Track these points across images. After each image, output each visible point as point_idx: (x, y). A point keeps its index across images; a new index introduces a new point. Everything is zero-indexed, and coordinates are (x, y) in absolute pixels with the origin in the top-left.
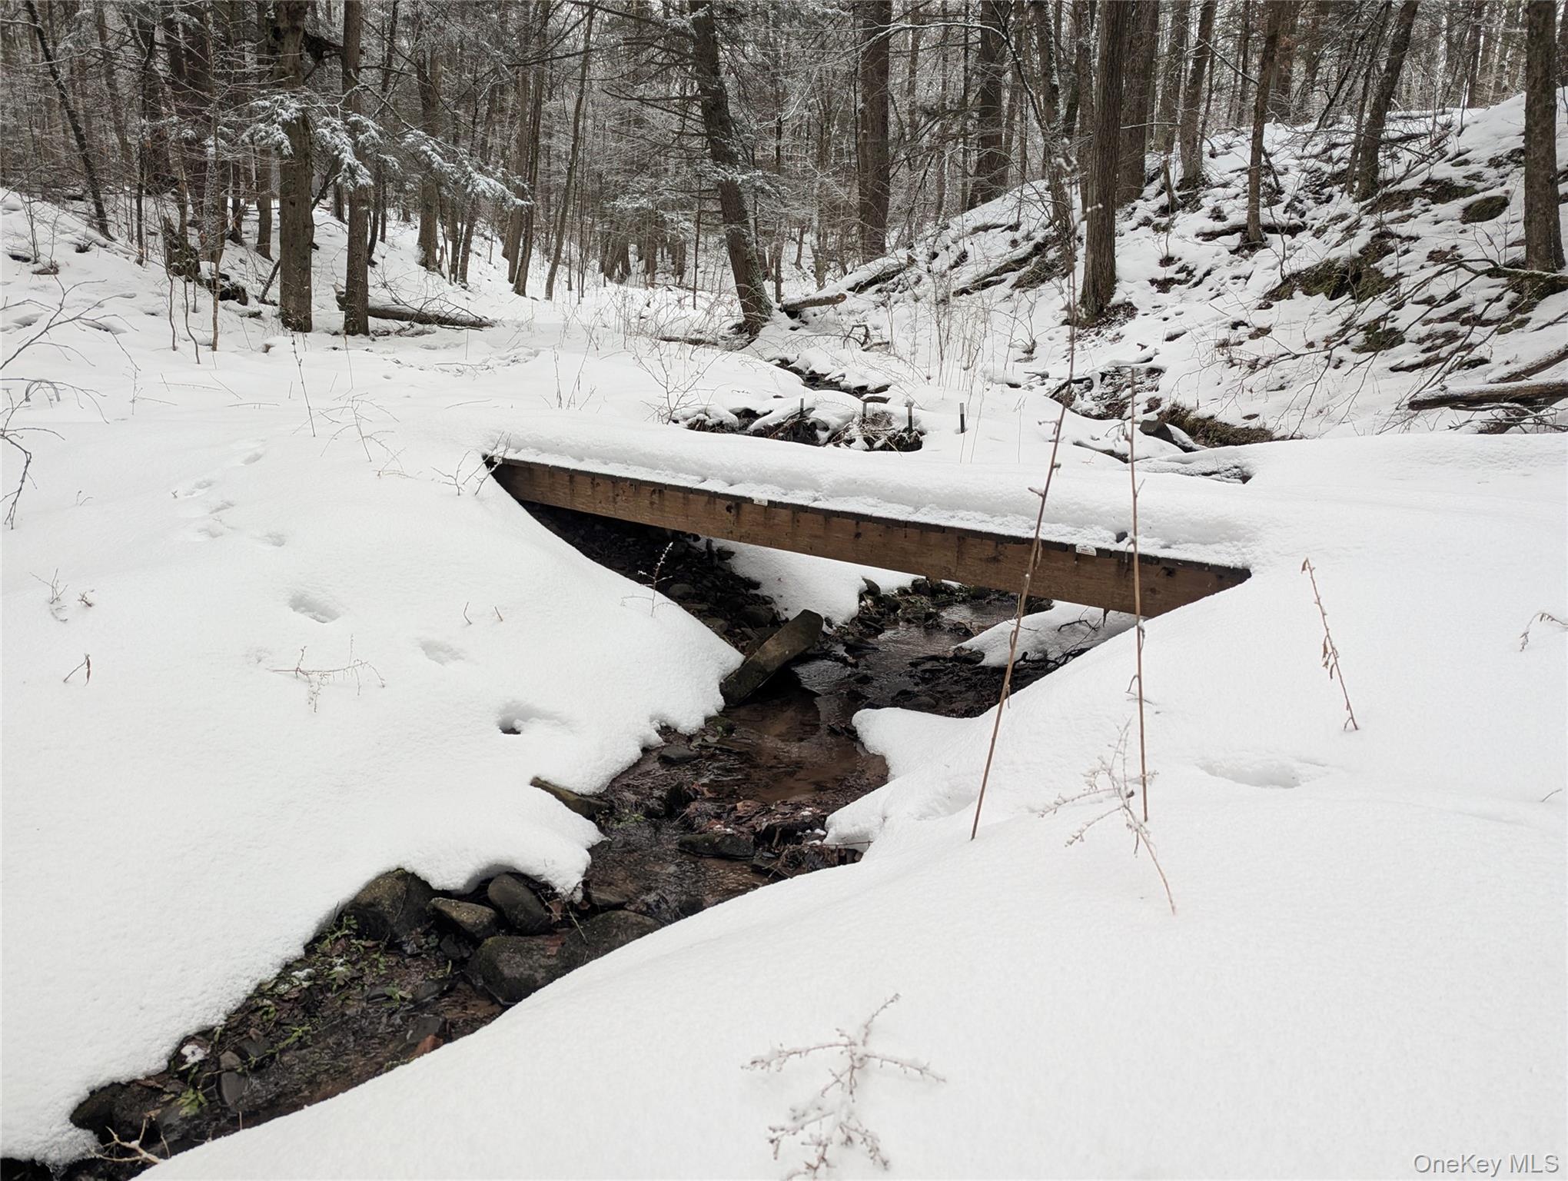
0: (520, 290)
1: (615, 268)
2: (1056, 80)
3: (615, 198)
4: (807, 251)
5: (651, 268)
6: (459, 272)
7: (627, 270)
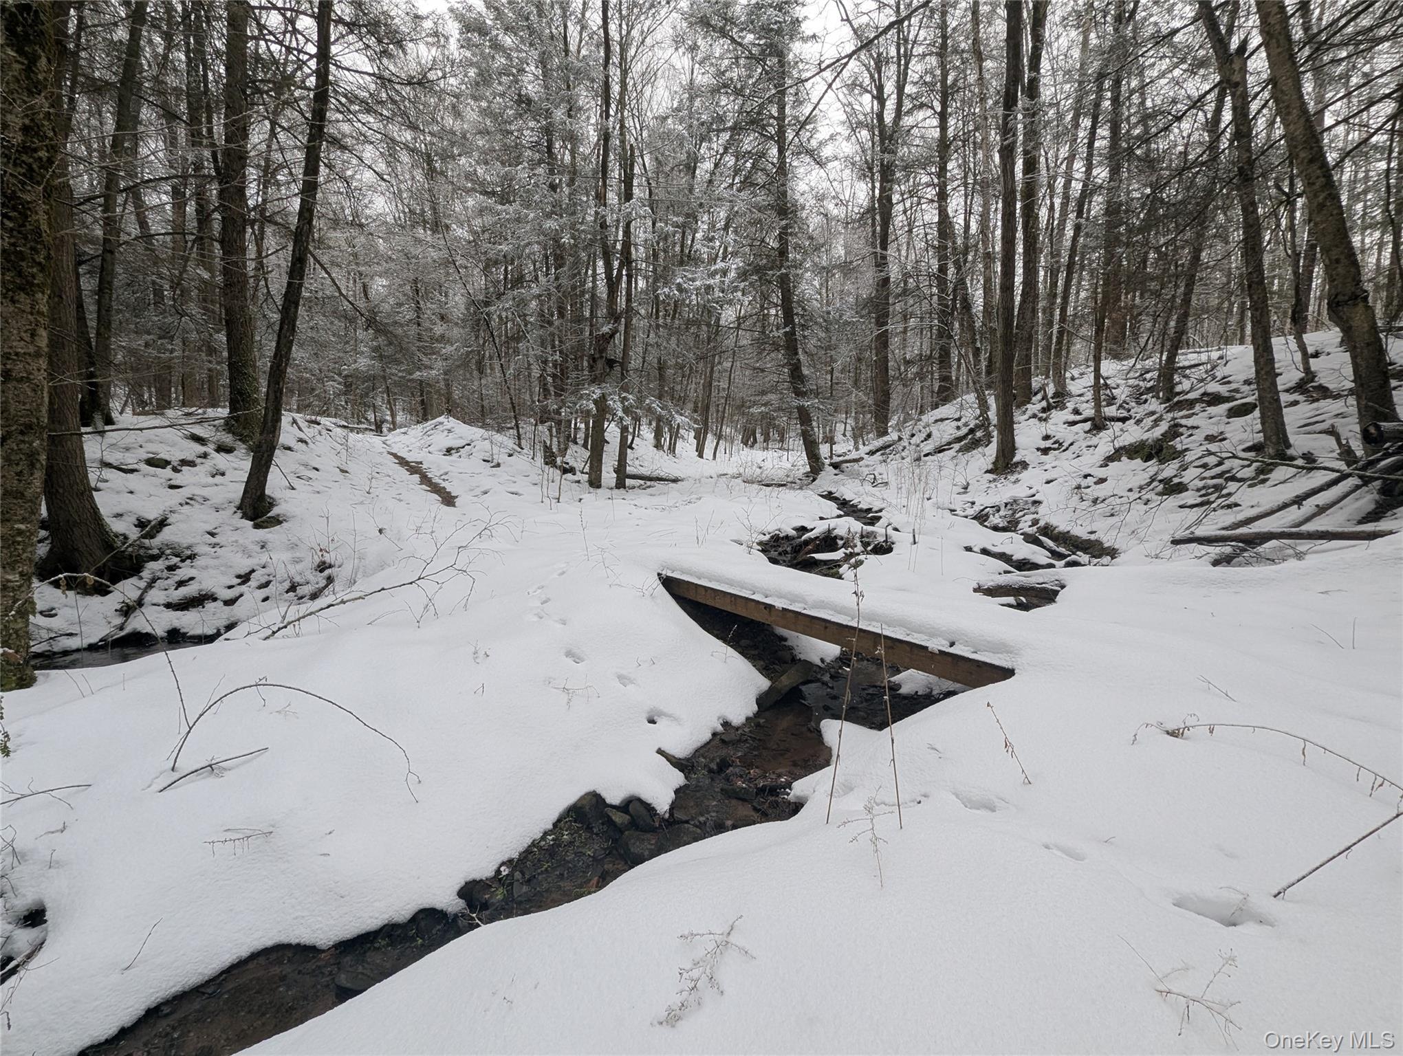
0: (701, 456)
1: (749, 439)
2: (978, 345)
3: (749, 407)
4: (849, 428)
5: (766, 440)
6: (672, 449)
7: (755, 441)
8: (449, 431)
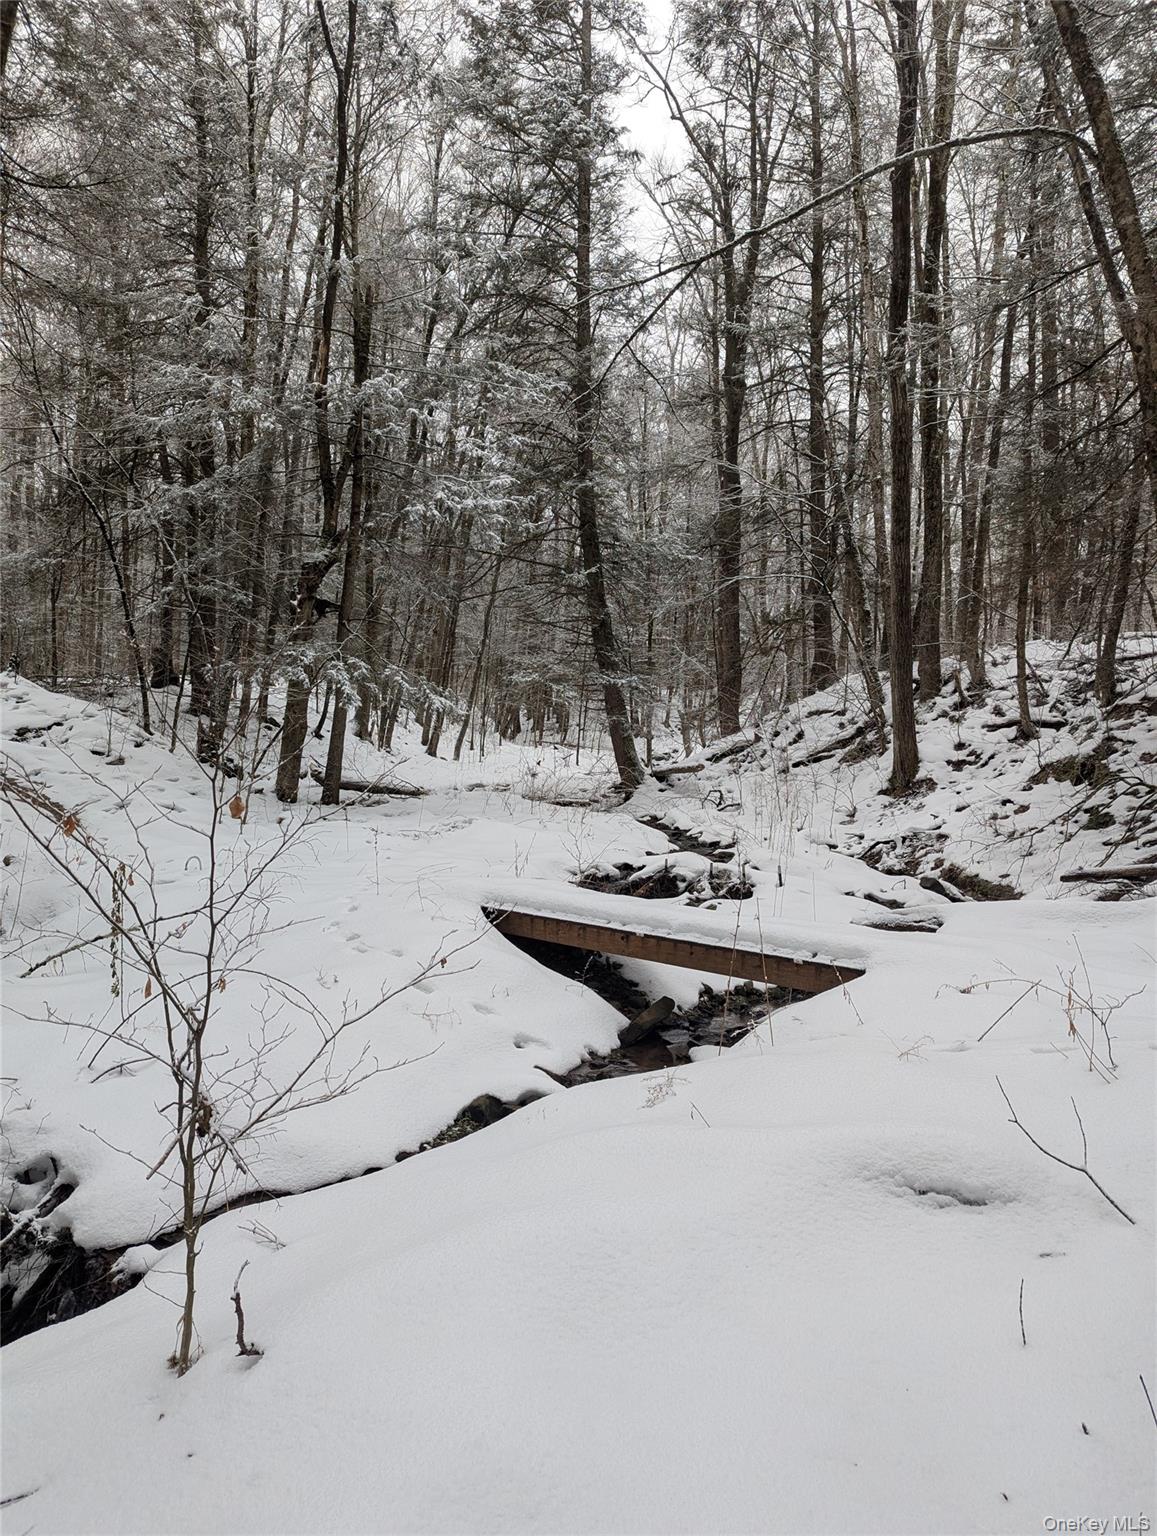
0: (432, 752)
1: (509, 728)
2: (868, 607)
3: (511, 674)
4: (674, 713)
5: (538, 726)
6: (385, 741)
7: (518, 729)
8: (20, 700)
